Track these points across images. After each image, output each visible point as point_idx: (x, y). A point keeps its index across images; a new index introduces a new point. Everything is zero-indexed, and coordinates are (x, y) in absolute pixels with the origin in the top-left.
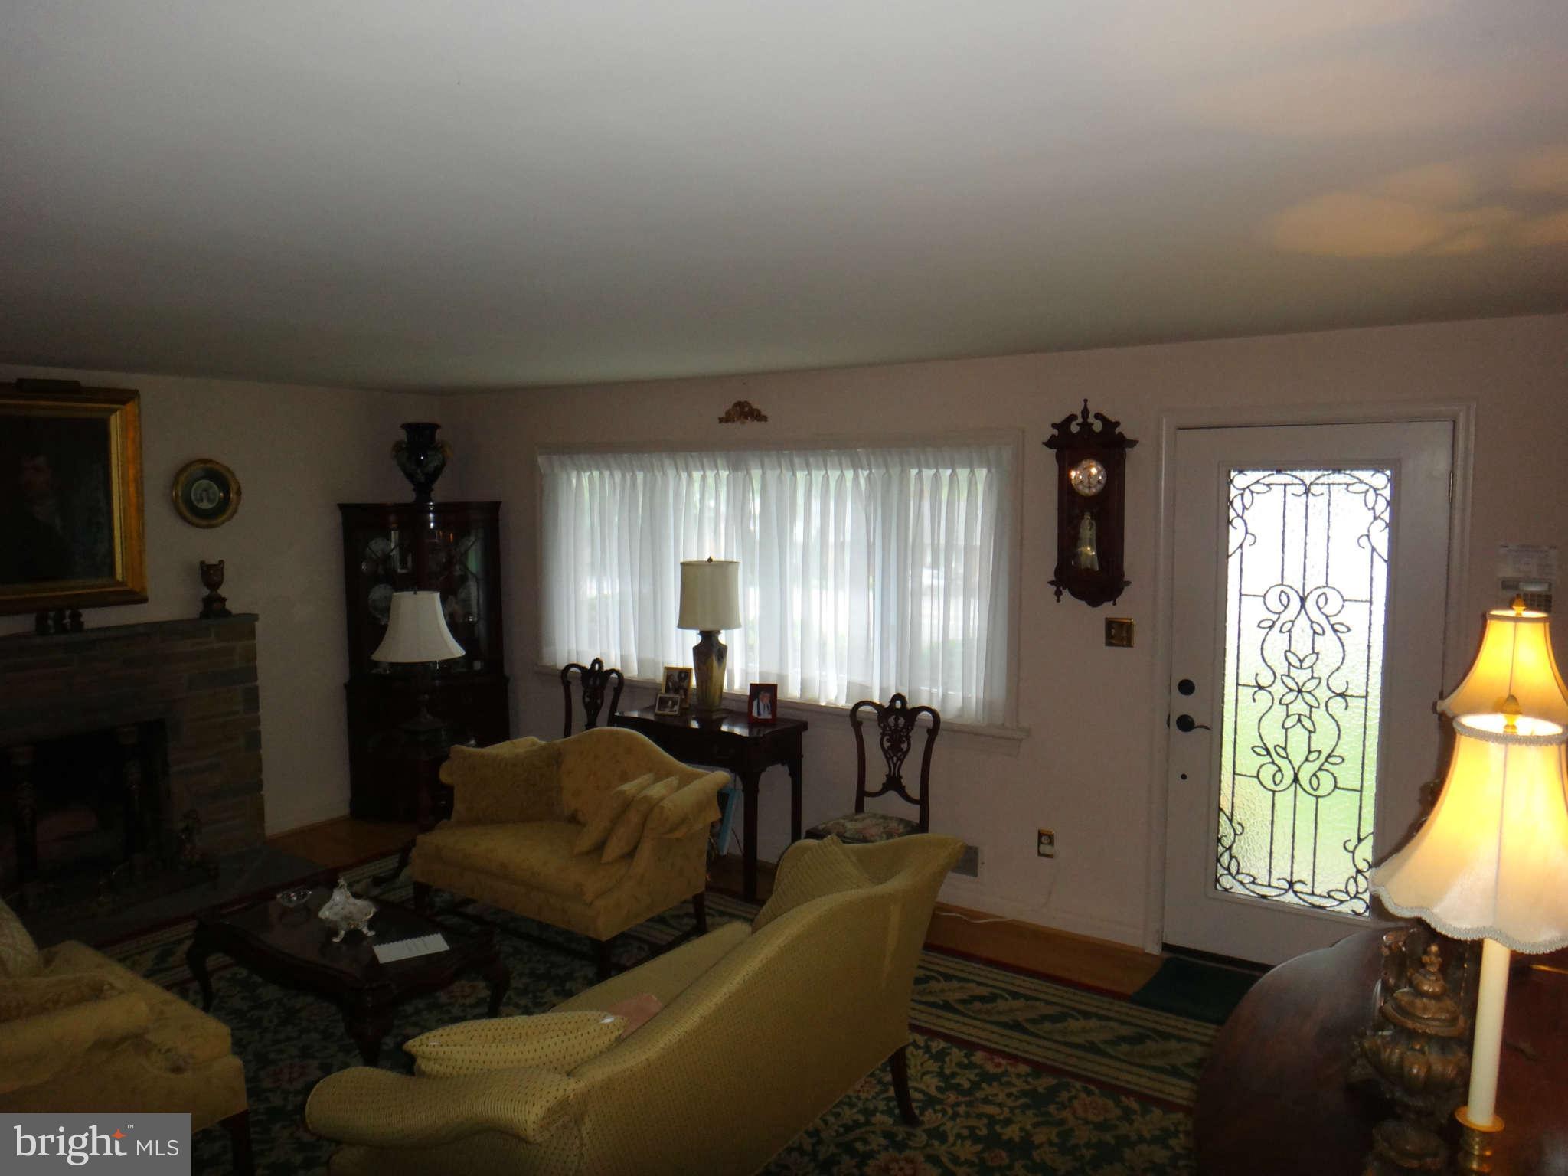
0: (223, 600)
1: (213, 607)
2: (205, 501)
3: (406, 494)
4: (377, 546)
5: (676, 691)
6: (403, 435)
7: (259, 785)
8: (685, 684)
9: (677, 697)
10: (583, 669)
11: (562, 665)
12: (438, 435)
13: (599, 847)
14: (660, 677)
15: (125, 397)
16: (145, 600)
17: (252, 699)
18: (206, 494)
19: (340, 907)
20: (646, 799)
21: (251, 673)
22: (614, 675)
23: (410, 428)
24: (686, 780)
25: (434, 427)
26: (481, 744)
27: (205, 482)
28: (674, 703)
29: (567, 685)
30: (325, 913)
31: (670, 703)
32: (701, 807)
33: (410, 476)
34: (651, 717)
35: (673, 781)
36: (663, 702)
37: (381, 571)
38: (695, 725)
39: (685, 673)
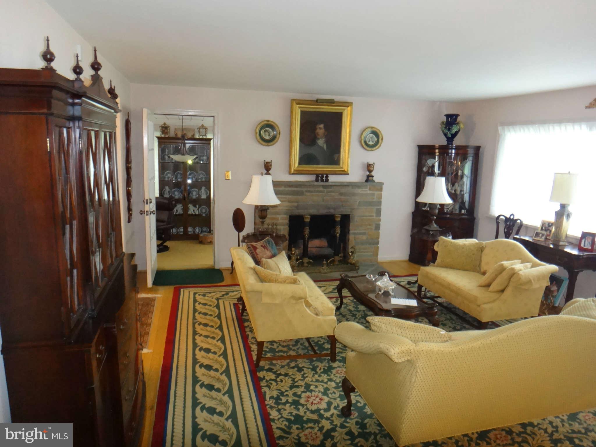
0: (373, 176)
1: (369, 178)
2: (371, 141)
3: (443, 141)
4: (430, 162)
5: (546, 230)
6: (445, 119)
7: (378, 243)
8: (550, 228)
9: (545, 233)
10: (506, 217)
11: (497, 215)
12: (459, 119)
13: (488, 285)
14: (538, 225)
15: (347, 104)
16: (348, 174)
17: (379, 212)
18: (371, 139)
19: (385, 282)
20: (513, 269)
21: (379, 203)
22: (519, 221)
23: (448, 116)
24: (534, 265)
25: (457, 116)
26: (454, 238)
27: (372, 135)
28: (543, 235)
29: (498, 223)
30: (379, 283)
31: (541, 235)
32: (539, 278)
33: (445, 135)
34: (531, 240)
35: (529, 265)
36: (537, 234)
37: (430, 171)
38: (552, 246)
39: (550, 225)
